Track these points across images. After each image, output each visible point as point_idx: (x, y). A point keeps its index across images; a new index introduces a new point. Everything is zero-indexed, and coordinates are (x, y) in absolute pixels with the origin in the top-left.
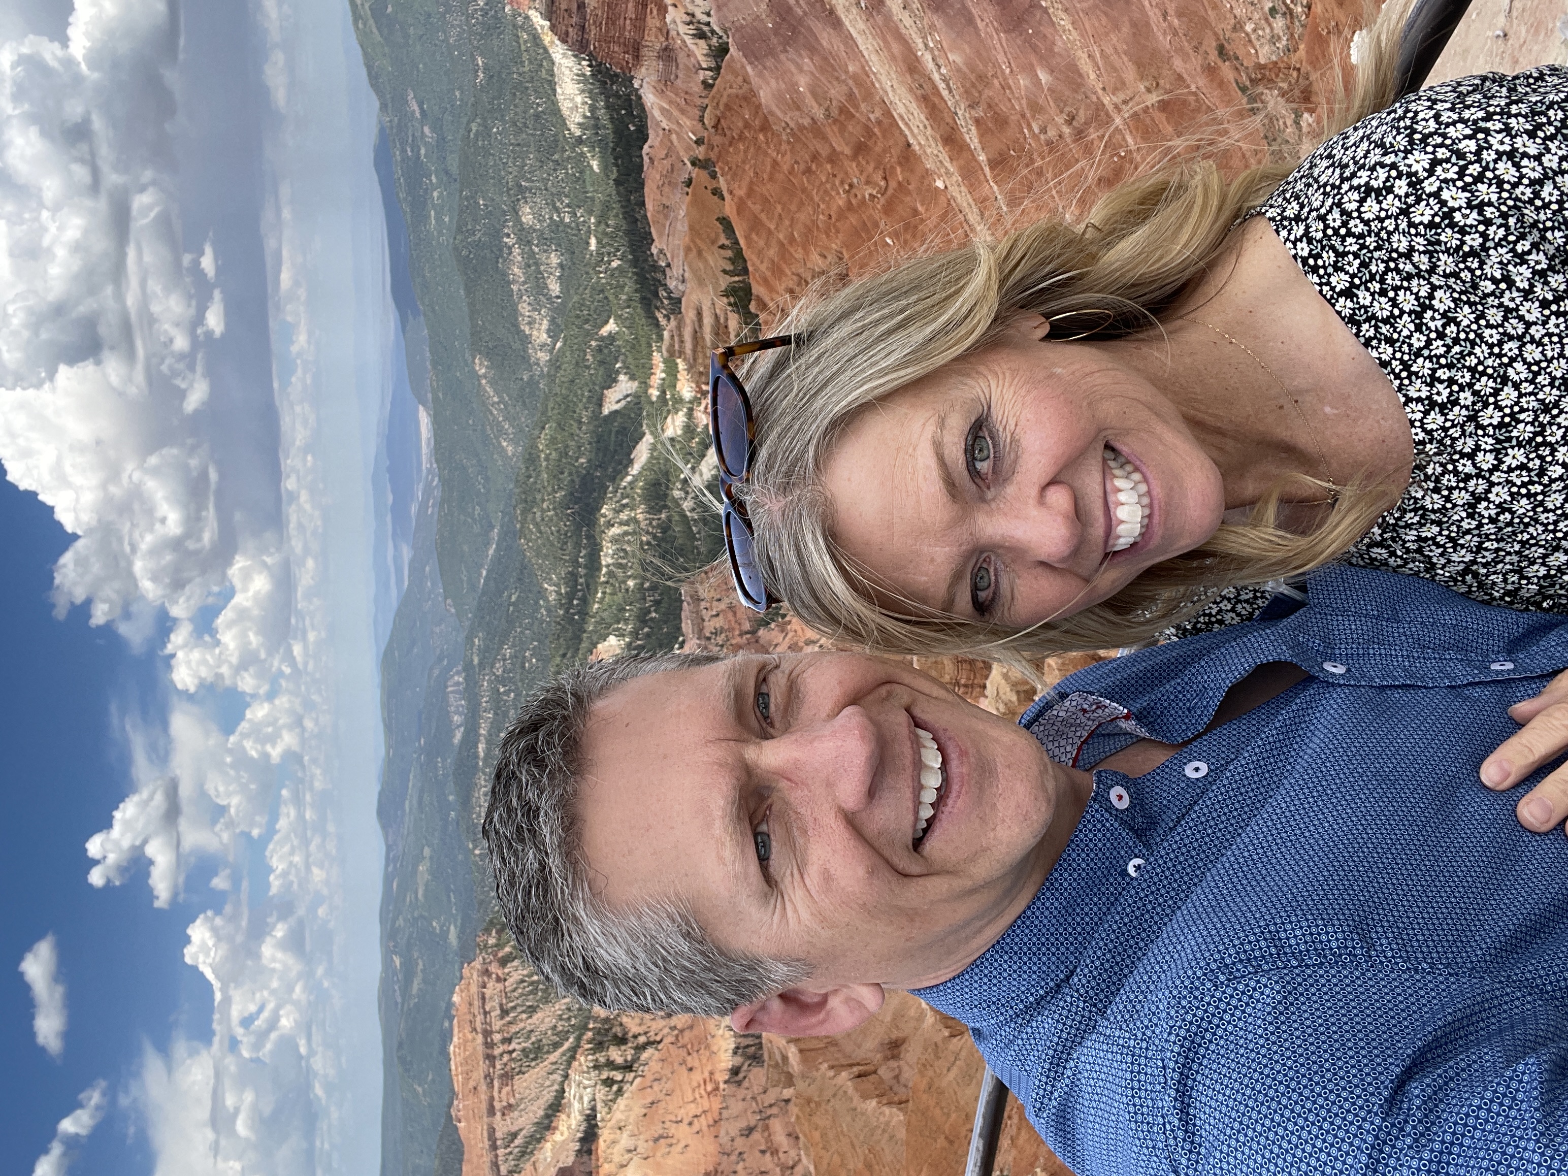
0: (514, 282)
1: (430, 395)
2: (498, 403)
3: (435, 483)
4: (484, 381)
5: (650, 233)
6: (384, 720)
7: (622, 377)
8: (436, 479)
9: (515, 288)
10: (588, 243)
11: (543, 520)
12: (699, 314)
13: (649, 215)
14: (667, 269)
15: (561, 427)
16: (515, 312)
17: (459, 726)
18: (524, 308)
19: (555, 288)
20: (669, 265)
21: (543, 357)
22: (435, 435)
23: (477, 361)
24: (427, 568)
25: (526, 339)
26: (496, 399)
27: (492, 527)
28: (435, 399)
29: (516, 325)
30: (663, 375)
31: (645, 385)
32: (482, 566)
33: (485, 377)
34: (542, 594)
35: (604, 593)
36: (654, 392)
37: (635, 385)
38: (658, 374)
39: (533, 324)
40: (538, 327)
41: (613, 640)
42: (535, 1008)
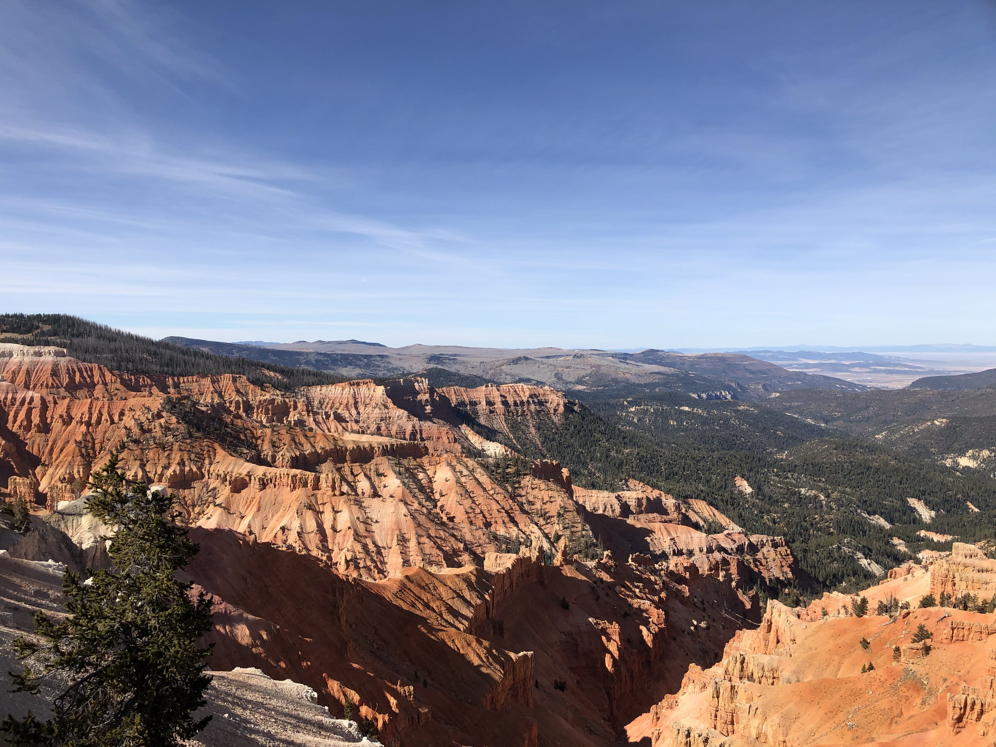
1: (917, 389)
2: (913, 431)
3: (857, 389)
4: (929, 423)
6: (707, 355)
7: (933, 513)
8: (859, 391)
11: (831, 454)
12: (987, 571)
15: (897, 470)
16: (982, 447)
17: (699, 396)
18: (985, 453)
21: (948, 463)
22: (891, 391)
23: (944, 420)
24: (800, 383)
25: (962, 453)
26: (916, 430)
27: (826, 423)
28: (916, 393)
29: (972, 447)
30: (935, 540)
31: (928, 528)
32: (801, 414)
33: (933, 424)
34: (781, 450)
35: (781, 488)
36: (923, 533)
37: (929, 521)
38: (937, 538)
39: (973, 457)
40: (971, 461)
41: (749, 490)
42: (538, 429)
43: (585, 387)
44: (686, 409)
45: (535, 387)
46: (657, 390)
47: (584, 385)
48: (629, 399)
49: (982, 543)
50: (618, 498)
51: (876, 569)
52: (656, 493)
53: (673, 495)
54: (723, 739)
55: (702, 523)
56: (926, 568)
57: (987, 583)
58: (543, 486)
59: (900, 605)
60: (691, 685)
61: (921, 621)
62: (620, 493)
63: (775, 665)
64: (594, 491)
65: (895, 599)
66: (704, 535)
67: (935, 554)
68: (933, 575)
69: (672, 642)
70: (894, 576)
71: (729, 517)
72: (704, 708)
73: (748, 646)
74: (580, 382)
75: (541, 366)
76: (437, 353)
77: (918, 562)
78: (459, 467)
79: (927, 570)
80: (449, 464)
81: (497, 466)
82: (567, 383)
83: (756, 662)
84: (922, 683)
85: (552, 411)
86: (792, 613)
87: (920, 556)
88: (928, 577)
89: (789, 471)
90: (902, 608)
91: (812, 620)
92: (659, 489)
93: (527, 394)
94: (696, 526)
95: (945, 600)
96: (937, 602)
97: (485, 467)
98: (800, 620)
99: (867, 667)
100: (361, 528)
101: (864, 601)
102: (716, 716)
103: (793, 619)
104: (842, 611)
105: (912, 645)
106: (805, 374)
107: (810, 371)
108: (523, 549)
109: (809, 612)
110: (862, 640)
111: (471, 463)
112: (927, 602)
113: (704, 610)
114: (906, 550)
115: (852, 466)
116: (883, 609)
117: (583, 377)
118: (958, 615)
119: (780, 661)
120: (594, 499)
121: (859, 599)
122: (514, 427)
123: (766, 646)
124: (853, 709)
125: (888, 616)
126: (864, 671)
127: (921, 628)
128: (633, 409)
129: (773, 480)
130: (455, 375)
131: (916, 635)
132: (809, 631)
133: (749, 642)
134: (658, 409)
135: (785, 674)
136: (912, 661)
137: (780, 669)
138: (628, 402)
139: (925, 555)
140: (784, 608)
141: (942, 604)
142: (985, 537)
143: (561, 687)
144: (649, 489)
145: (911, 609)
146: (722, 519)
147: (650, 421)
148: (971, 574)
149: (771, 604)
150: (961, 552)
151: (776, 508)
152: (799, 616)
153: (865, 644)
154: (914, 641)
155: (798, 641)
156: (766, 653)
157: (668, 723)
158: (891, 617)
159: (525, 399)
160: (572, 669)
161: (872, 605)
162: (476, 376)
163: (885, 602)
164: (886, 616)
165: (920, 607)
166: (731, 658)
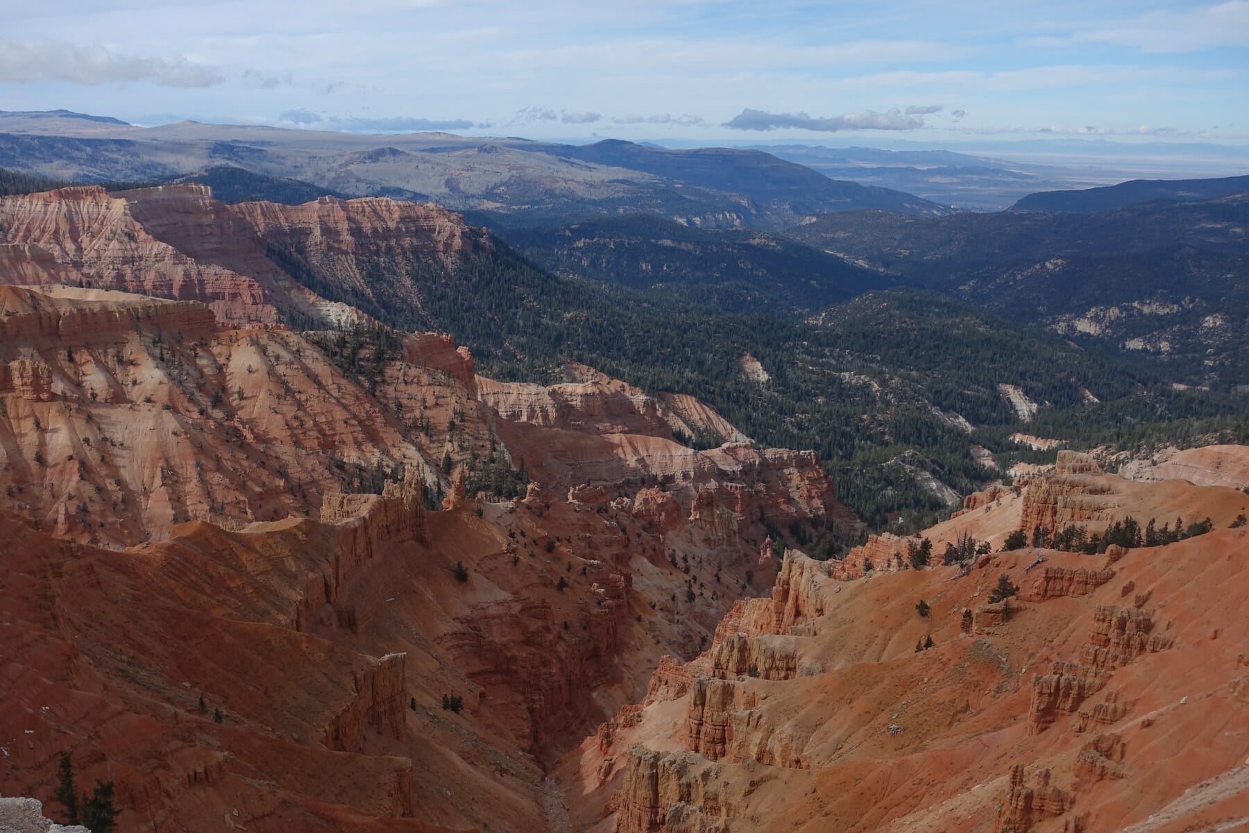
0: (1142, 304)
1: (1025, 212)
2: (1015, 279)
3: (935, 212)
4: (1038, 267)
5: (1189, 447)
6: (700, 150)
7: (1034, 407)
8: (939, 214)
9: (1136, 304)
10: (1181, 382)
11: (892, 316)
12: (1102, 491)
13: (1209, 447)
14: (1149, 462)
15: (987, 341)
16: (1108, 303)
17: (689, 221)
18: (1114, 312)
19: (1135, 344)
20: (1154, 463)
21: (1061, 328)
22: (985, 215)
23: (1060, 262)
24: (848, 200)
25: (1081, 314)
26: (1019, 277)
27: (887, 265)
28: (1022, 218)
29: (1096, 303)
30: (1034, 448)
31: (1026, 430)
32: (848, 252)
33: (1044, 267)
34: (816, 311)
35: (813, 372)
36: (1018, 438)
37: (1028, 420)
38: (1037, 444)
39: (1096, 319)
40: (1093, 325)
41: (764, 377)
42: (415, 278)
43: (499, 205)
44: (668, 243)
45: (411, 204)
46: (621, 211)
47: (497, 201)
48: (573, 227)
49: (1098, 450)
50: (553, 394)
51: (949, 497)
52: (616, 384)
53: (643, 387)
54: (709, 764)
55: (688, 432)
56: (1017, 490)
57: (1099, 509)
58: (425, 379)
59: (977, 548)
60: (663, 689)
61: (1003, 571)
62: (556, 387)
63: (790, 649)
64: (513, 385)
65: (970, 539)
66: (690, 451)
67: (1032, 469)
68: (1027, 500)
69: (636, 623)
70: (972, 505)
71: (731, 422)
72: (681, 722)
73: (753, 623)
74: (489, 195)
75: (422, 166)
76: (227, 137)
77: (1008, 481)
78: (273, 348)
79: (1019, 494)
80: (255, 342)
81: (342, 343)
82: (467, 197)
83: (763, 647)
84: (1000, 662)
85: (441, 247)
86: (820, 569)
87: (1012, 472)
88: (1020, 503)
89: (828, 345)
90: (979, 552)
91: (849, 578)
92: (620, 377)
93: (396, 216)
94: (680, 438)
95: (1041, 538)
96: (1029, 541)
97: (321, 345)
98: (832, 580)
99: (923, 643)
100: (93, 457)
101: (927, 545)
102: (698, 732)
103: (821, 577)
104: (895, 562)
105: (989, 607)
106: (857, 185)
107: (865, 181)
108: (388, 485)
109: (847, 566)
110: (919, 603)
111: (294, 338)
112: (1015, 542)
113: (687, 571)
114: (993, 464)
115: (922, 336)
116: (952, 555)
117: (496, 186)
118: (1056, 558)
119: (798, 643)
120: (512, 398)
121: (919, 542)
122: (374, 275)
123: (779, 621)
124: (899, 705)
125: (958, 566)
126: (919, 649)
127: (1004, 581)
128: (580, 244)
129: (802, 360)
130: (261, 179)
131: (995, 592)
132: (845, 595)
133: (754, 617)
134: (622, 244)
135: (806, 662)
136: (987, 630)
137: (798, 655)
138: (572, 231)
139: (1018, 470)
140: (808, 561)
141: (1036, 544)
142: (1103, 441)
143: (454, 705)
144: (606, 379)
145: (993, 551)
146: (722, 425)
147: (608, 263)
148: (1080, 497)
149: (788, 556)
150: (1068, 465)
151: (805, 405)
152: (830, 574)
153: (923, 610)
154: (993, 600)
155: (827, 612)
156: (778, 633)
157: (625, 749)
158: (962, 566)
159: (392, 225)
160: (472, 675)
161: (938, 549)
162: (302, 183)
163: (955, 544)
164: (955, 567)
165: (1004, 550)
166: (724, 644)
